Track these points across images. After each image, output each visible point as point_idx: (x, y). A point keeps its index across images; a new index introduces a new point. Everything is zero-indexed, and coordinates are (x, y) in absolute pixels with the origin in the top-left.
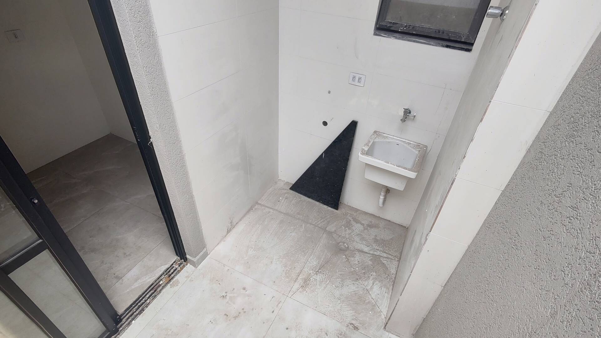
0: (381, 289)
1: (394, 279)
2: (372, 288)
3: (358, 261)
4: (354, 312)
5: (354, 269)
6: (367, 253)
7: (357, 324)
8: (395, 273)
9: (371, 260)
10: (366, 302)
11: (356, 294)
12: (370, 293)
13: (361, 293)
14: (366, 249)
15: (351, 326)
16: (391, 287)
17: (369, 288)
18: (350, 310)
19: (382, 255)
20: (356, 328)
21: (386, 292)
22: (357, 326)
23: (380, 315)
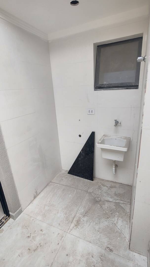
0: (123, 222)
1: (129, 215)
2: (117, 222)
3: (107, 207)
4: (108, 239)
5: (105, 211)
6: (111, 202)
7: (111, 248)
8: (129, 212)
9: (115, 205)
10: (115, 231)
11: (108, 227)
12: (117, 225)
13: (112, 226)
14: (111, 200)
15: (108, 249)
16: (129, 220)
17: (115, 222)
18: (106, 238)
19: (120, 202)
20: (111, 250)
21: (126, 224)
22: (112, 248)
23: (125, 240)
